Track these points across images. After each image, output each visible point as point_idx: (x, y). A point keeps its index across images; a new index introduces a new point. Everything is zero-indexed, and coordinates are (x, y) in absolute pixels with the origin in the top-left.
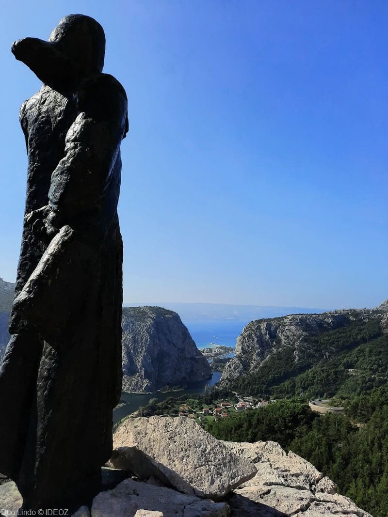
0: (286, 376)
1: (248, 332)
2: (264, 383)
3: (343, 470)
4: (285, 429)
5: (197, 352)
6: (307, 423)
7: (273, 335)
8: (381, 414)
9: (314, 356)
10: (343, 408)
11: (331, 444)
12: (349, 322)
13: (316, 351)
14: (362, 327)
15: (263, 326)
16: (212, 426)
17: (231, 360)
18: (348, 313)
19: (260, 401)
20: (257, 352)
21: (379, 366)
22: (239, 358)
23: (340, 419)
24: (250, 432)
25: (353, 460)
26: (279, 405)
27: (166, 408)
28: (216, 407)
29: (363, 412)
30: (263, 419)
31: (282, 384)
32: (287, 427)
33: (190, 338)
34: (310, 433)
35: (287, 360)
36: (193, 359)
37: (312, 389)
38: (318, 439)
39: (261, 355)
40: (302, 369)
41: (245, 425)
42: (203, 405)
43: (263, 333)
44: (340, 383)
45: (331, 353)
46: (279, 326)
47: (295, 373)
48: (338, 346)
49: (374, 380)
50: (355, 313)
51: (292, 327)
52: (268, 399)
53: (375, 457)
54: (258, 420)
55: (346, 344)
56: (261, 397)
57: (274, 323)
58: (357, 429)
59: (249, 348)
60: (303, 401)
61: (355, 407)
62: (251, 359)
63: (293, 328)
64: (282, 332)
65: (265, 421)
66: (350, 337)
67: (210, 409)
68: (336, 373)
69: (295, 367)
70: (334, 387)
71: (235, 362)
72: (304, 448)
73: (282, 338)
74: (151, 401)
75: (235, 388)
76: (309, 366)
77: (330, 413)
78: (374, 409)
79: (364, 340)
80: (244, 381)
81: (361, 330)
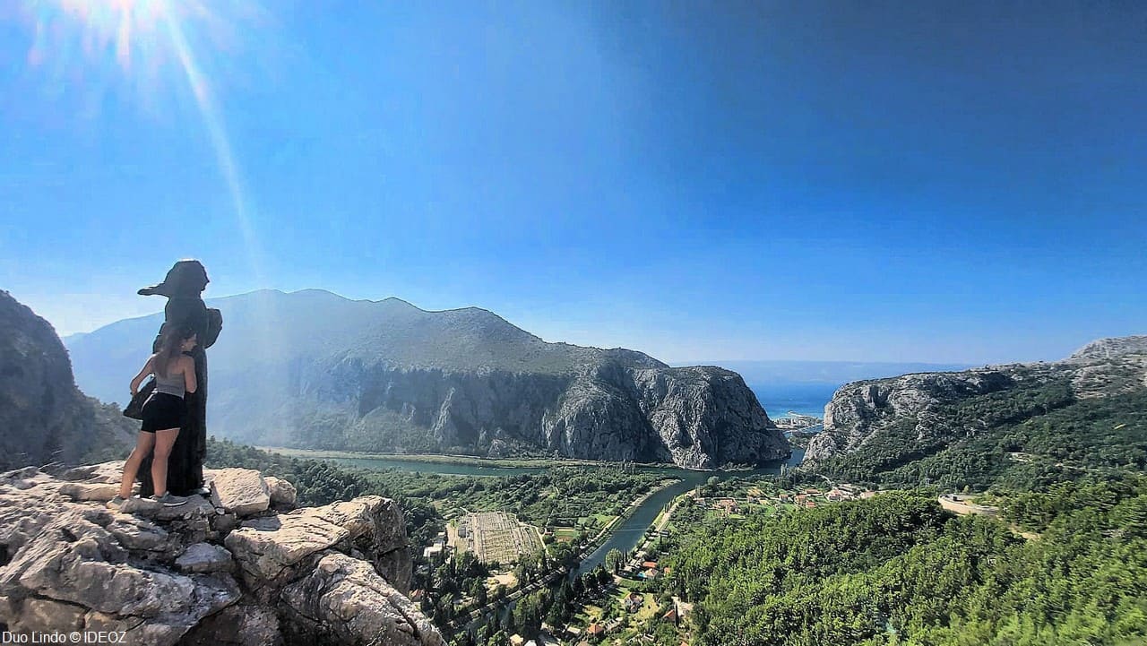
0: (904, 460)
1: (842, 398)
2: (868, 467)
3: (998, 596)
4: (900, 531)
5: (768, 424)
6: (936, 525)
7: (881, 403)
8: (1068, 522)
9: (950, 433)
10: (997, 508)
11: (976, 558)
12: (1012, 383)
13: (954, 425)
14: (1035, 391)
15: (866, 390)
16: (791, 517)
17: (818, 435)
18: (1010, 371)
19: (864, 491)
20: (857, 425)
21: (1070, 450)
22: (831, 433)
23: (993, 524)
24: (845, 530)
25: (1016, 586)
26: (889, 497)
27: (731, 489)
28: (798, 494)
29: (1033, 517)
30: (865, 514)
31: (898, 470)
32: (901, 528)
33: (758, 404)
34: (941, 539)
35: (905, 437)
36: (763, 431)
37: (947, 479)
38: (954, 549)
39: (864, 429)
40: (931, 451)
41: (839, 520)
42: (780, 490)
43: (866, 399)
44: (997, 472)
45: (981, 428)
46: (891, 390)
47: (918, 456)
48: (991, 419)
49: (1059, 471)
50: (1024, 371)
51: (910, 392)
52: (876, 489)
53: (1057, 585)
54: (858, 516)
55: (1007, 417)
56: (864, 485)
57: (883, 387)
58: (1023, 541)
59: (844, 419)
60: (929, 495)
61: (1020, 509)
62: (847, 434)
63: (914, 393)
64: (896, 399)
65: (867, 517)
66: (1012, 406)
67: (790, 496)
68: (988, 458)
69: (918, 447)
70: (985, 478)
71: (823, 439)
72: (930, 558)
73: (897, 406)
74: (711, 480)
75: (825, 471)
76: (942, 447)
77: (974, 514)
78: (1054, 514)
79: (1040, 410)
80: (838, 464)
81: (1033, 395)
